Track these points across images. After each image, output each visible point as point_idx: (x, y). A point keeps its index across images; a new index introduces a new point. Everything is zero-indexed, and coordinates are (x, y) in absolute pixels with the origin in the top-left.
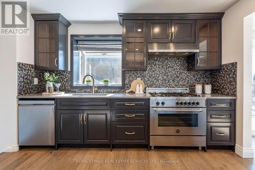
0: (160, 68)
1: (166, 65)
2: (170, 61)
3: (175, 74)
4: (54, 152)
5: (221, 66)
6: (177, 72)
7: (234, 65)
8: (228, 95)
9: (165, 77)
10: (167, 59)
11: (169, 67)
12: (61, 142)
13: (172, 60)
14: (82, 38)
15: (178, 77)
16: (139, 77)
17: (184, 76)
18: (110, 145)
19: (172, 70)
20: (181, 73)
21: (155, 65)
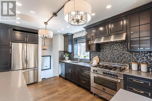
0: (108, 50)
1: (113, 48)
2: (115, 46)
3: (119, 54)
4: (65, 80)
6: (121, 52)
9: (112, 56)
10: (113, 45)
11: (114, 50)
12: (66, 77)
13: (117, 45)
15: (121, 56)
16: (97, 55)
17: (126, 55)
18: (77, 84)
19: (117, 51)
20: (123, 54)
21: (106, 49)
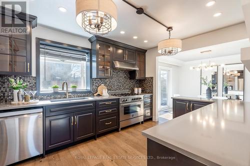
5: (145, 78)
7: (152, 78)
8: (149, 93)
14: (49, 43)
16: (102, 83)
18: (95, 136)
